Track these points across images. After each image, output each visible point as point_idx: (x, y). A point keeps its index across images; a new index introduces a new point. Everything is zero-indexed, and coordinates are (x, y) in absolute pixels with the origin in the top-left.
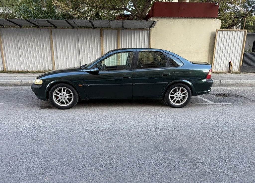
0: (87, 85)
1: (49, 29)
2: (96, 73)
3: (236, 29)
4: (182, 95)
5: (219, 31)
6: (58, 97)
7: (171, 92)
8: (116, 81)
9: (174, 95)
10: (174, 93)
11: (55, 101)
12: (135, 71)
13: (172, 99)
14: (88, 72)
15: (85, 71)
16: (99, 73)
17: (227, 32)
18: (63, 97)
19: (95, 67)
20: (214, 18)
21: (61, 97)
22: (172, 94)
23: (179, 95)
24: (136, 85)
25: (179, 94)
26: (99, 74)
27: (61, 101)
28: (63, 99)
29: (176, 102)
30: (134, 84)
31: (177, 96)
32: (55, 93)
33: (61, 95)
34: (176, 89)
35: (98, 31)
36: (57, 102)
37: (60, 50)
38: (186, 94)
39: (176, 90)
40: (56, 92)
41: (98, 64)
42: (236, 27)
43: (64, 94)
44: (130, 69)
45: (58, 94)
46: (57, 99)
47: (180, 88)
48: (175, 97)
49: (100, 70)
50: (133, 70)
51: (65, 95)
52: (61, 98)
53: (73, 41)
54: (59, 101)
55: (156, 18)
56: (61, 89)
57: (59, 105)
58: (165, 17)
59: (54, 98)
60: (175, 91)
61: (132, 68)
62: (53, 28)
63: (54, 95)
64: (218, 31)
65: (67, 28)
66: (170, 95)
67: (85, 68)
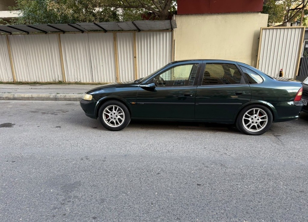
0: (141, 103)
1: (57, 35)
2: (151, 89)
3: (290, 25)
4: (260, 119)
5: (265, 29)
6: (108, 116)
7: (246, 113)
8: (180, 99)
9: (250, 118)
10: (250, 116)
11: (104, 120)
12: (199, 87)
13: (246, 124)
14: (142, 87)
15: (140, 87)
16: (156, 89)
17: (276, 30)
18: (114, 116)
19: (151, 81)
20: (258, 12)
21: (111, 116)
22: (246, 116)
23: (255, 119)
24: (199, 105)
25: (256, 117)
26: (156, 91)
27: (111, 120)
28: (113, 119)
29: (251, 128)
30: (197, 104)
31: (253, 120)
32: (105, 112)
33: (111, 115)
34: (253, 111)
35: (111, 35)
36: (107, 121)
37: (70, 58)
38: (266, 119)
39: (253, 113)
40: (106, 110)
41: (154, 79)
42: (290, 24)
43: (114, 113)
44: (194, 85)
45: (109, 113)
46: (107, 118)
47: (258, 110)
48: (251, 121)
49: (157, 86)
50: (197, 87)
51: (116, 115)
52: (112, 118)
53: (83, 48)
54: (109, 120)
55: (180, 15)
56: (112, 108)
57: (109, 125)
58: (191, 14)
59: (104, 117)
60: (251, 113)
61: (196, 84)
62: (61, 33)
63: (105, 113)
64: (263, 29)
65: (76, 33)
66: (244, 118)
67: (140, 83)
